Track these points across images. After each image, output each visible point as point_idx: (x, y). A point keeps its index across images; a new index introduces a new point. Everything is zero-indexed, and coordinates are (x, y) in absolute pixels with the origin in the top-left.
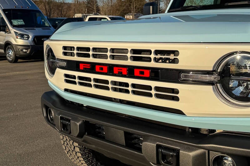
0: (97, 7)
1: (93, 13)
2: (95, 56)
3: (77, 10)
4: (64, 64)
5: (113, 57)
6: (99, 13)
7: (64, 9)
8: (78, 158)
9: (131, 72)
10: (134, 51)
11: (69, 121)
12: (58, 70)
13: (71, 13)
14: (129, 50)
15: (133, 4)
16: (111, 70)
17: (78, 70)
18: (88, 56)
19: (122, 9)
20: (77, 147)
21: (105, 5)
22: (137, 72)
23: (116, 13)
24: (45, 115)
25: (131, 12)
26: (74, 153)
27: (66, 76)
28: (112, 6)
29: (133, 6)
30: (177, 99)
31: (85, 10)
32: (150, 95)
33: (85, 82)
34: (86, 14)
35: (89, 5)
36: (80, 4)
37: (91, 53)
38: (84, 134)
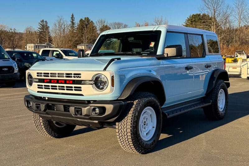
0: (50, 37)
1: (46, 43)
2: (51, 76)
3: (29, 40)
4: (37, 80)
5: (59, 76)
6: (52, 43)
7: (16, 40)
8: (42, 128)
9: (65, 82)
10: (67, 74)
11: (40, 105)
12: (34, 83)
13: (23, 43)
14: (65, 73)
15: (85, 36)
16: (58, 81)
17: (44, 82)
18: (48, 76)
19: (75, 39)
20: (42, 122)
21: (57, 36)
22: (67, 82)
23: (69, 43)
24: (26, 105)
25: (83, 43)
26: (40, 126)
27: (38, 85)
28: (64, 36)
29: (85, 37)
30: (81, 90)
31: (38, 40)
32: (72, 90)
33: (47, 87)
34: (38, 44)
35: (41, 35)
36: (32, 34)
37: (49, 75)
38: (46, 110)
